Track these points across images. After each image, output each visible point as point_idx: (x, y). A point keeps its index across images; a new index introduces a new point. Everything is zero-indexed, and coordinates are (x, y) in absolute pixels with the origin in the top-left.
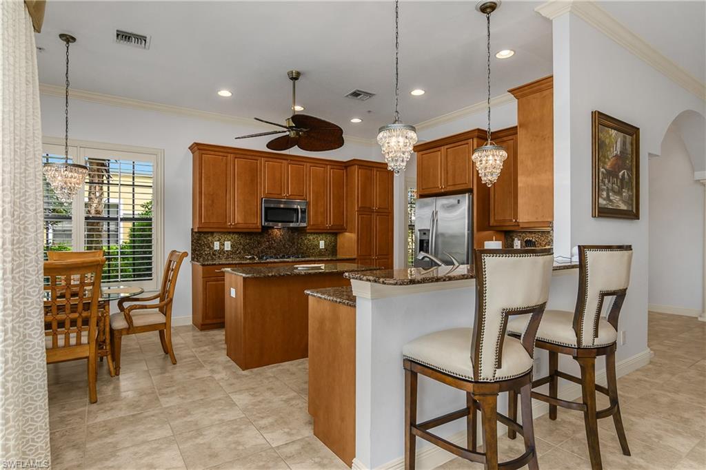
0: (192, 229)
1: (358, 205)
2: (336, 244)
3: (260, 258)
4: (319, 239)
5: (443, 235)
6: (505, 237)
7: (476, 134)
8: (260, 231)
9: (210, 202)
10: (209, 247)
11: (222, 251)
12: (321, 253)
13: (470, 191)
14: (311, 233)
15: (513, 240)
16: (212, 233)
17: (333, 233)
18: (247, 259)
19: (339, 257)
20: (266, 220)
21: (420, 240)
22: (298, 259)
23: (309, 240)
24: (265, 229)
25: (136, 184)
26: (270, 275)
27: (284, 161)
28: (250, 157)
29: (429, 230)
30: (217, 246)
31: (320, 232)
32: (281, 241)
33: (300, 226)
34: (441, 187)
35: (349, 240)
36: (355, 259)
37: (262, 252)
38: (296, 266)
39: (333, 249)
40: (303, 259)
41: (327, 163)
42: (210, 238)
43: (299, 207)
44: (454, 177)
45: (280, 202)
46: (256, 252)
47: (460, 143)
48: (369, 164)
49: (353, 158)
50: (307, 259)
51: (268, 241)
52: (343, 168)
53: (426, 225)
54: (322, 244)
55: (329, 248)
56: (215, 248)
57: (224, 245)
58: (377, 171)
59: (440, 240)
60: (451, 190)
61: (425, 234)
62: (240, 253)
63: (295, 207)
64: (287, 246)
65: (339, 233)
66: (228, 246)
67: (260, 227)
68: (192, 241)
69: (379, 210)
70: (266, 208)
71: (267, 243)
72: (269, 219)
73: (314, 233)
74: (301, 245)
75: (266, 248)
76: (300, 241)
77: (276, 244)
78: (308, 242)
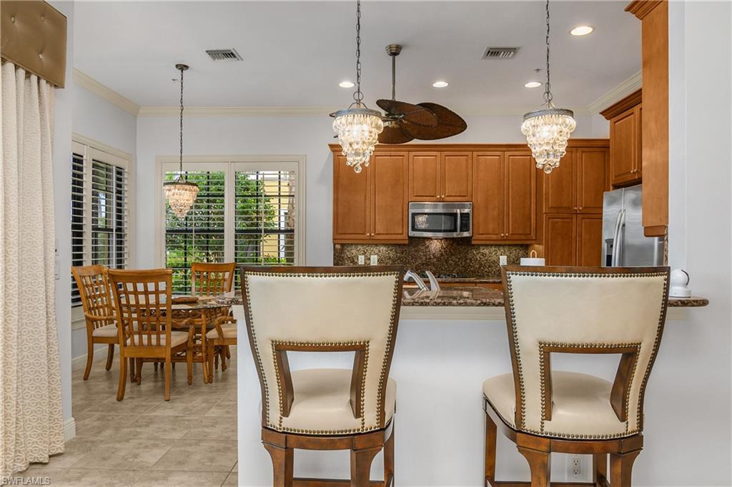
1: (547, 204)
4: (499, 253)
8: (407, 242)
10: (353, 262)
16: (356, 245)
20: (413, 229)
21: (607, 256)
25: (282, 194)
27: (439, 153)
28: (394, 153)
29: (613, 240)
30: (361, 260)
32: (442, 255)
33: (462, 236)
34: (633, 171)
41: (504, 149)
42: (354, 251)
43: (458, 211)
54: (503, 261)
56: (360, 263)
57: (369, 259)
58: (583, 152)
61: (612, 246)
63: (453, 211)
64: (451, 262)
65: (529, 245)
66: (374, 260)
67: (407, 238)
68: (334, 255)
70: (413, 214)
72: (418, 227)
73: (492, 246)
74: (471, 261)
75: (423, 264)
76: (470, 256)
77: (435, 260)
78: (482, 257)
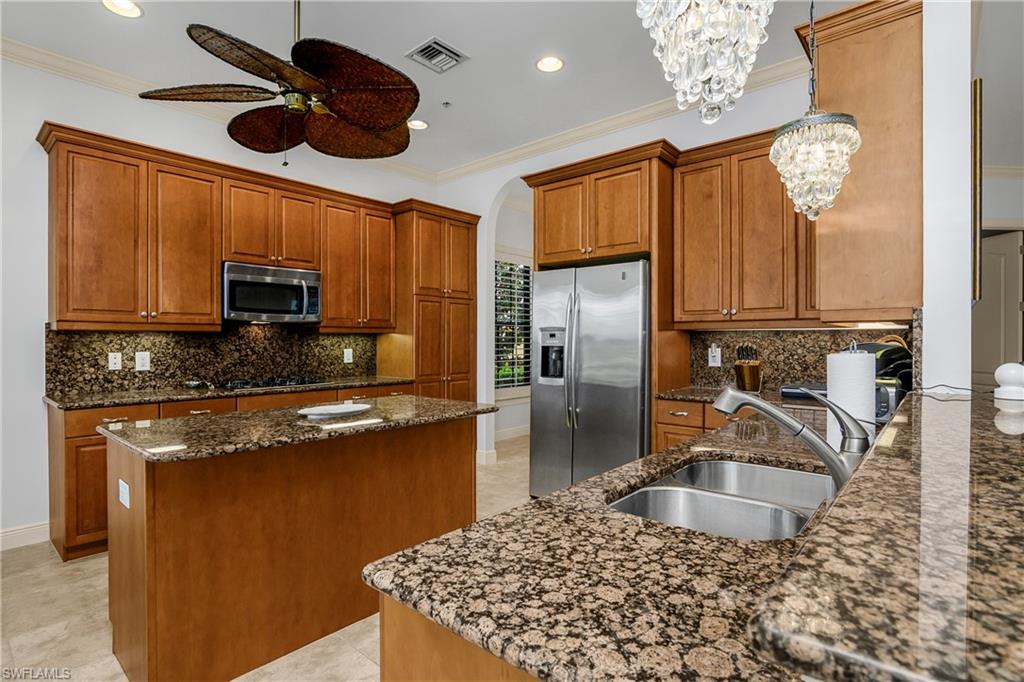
0: (48, 325)
1: (418, 281)
2: (375, 355)
3: (222, 386)
4: (343, 345)
5: (589, 338)
6: (691, 342)
7: (658, 150)
8: (219, 329)
9: (91, 263)
10: (95, 365)
11: (127, 374)
12: (346, 372)
13: (647, 256)
14: (328, 335)
15: (707, 347)
16: (103, 333)
17: (368, 335)
18: (188, 387)
19: (381, 378)
20: (232, 307)
21: (543, 347)
22: (302, 387)
23: (323, 347)
24: (231, 328)
26: (230, 448)
27: (272, 191)
28: (194, 174)
29: (563, 330)
30: (115, 362)
31: (343, 333)
32: (265, 349)
33: (306, 320)
34: (586, 250)
35: (399, 346)
36: (412, 382)
37: (225, 373)
38: (301, 412)
39: (368, 365)
40: (313, 386)
41: (360, 203)
42: (96, 346)
43: (303, 283)
44: (611, 230)
45: (265, 272)
46: (211, 374)
47: (623, 169)
48: (437, 211)
49: (408, 198)
50: (320, 385)
51: (239, 351)
52: (389, 215)
53: (558, 320)
54: (348, 356)
55: (362, 363)
56: (111, 367)
57: (133, 359)
58: (450, 225)
59: (585, 348)
60: (605, 254)
61: (553, 336)
62: (173, 376)
63: (295, 282)
64: (279, 359)
65: (381, 334)
66: (143, 361)
67: (220, 322)
69: (453, 295)
70: (232, 283)
71: (236, 355)
72: (238, 305)
73: (334, 335)
74: (307, 357)
75: (234, 365)
76: (305, 350)
77: (254, 357)
78: (321, 350)
